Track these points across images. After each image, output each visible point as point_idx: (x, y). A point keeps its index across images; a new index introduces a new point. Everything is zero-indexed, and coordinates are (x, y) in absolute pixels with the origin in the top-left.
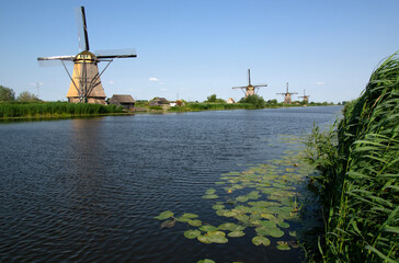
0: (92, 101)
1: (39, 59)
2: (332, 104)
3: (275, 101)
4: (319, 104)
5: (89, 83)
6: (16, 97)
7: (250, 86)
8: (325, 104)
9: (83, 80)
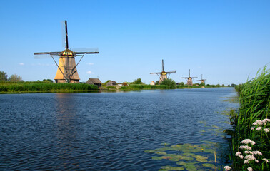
0: (72, 82)
1: (35, 54)
2: (223, 86)
3: (182, 84)
4: (213, 86)
5: (70, 70)
6: (8, 78)
7: (164, 72)
8: (218, 86)
9: (67, 69)
